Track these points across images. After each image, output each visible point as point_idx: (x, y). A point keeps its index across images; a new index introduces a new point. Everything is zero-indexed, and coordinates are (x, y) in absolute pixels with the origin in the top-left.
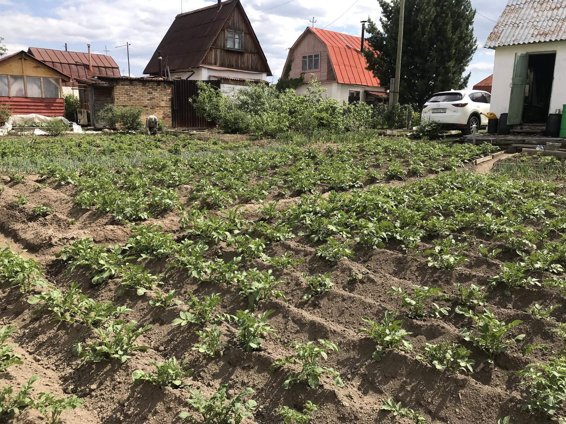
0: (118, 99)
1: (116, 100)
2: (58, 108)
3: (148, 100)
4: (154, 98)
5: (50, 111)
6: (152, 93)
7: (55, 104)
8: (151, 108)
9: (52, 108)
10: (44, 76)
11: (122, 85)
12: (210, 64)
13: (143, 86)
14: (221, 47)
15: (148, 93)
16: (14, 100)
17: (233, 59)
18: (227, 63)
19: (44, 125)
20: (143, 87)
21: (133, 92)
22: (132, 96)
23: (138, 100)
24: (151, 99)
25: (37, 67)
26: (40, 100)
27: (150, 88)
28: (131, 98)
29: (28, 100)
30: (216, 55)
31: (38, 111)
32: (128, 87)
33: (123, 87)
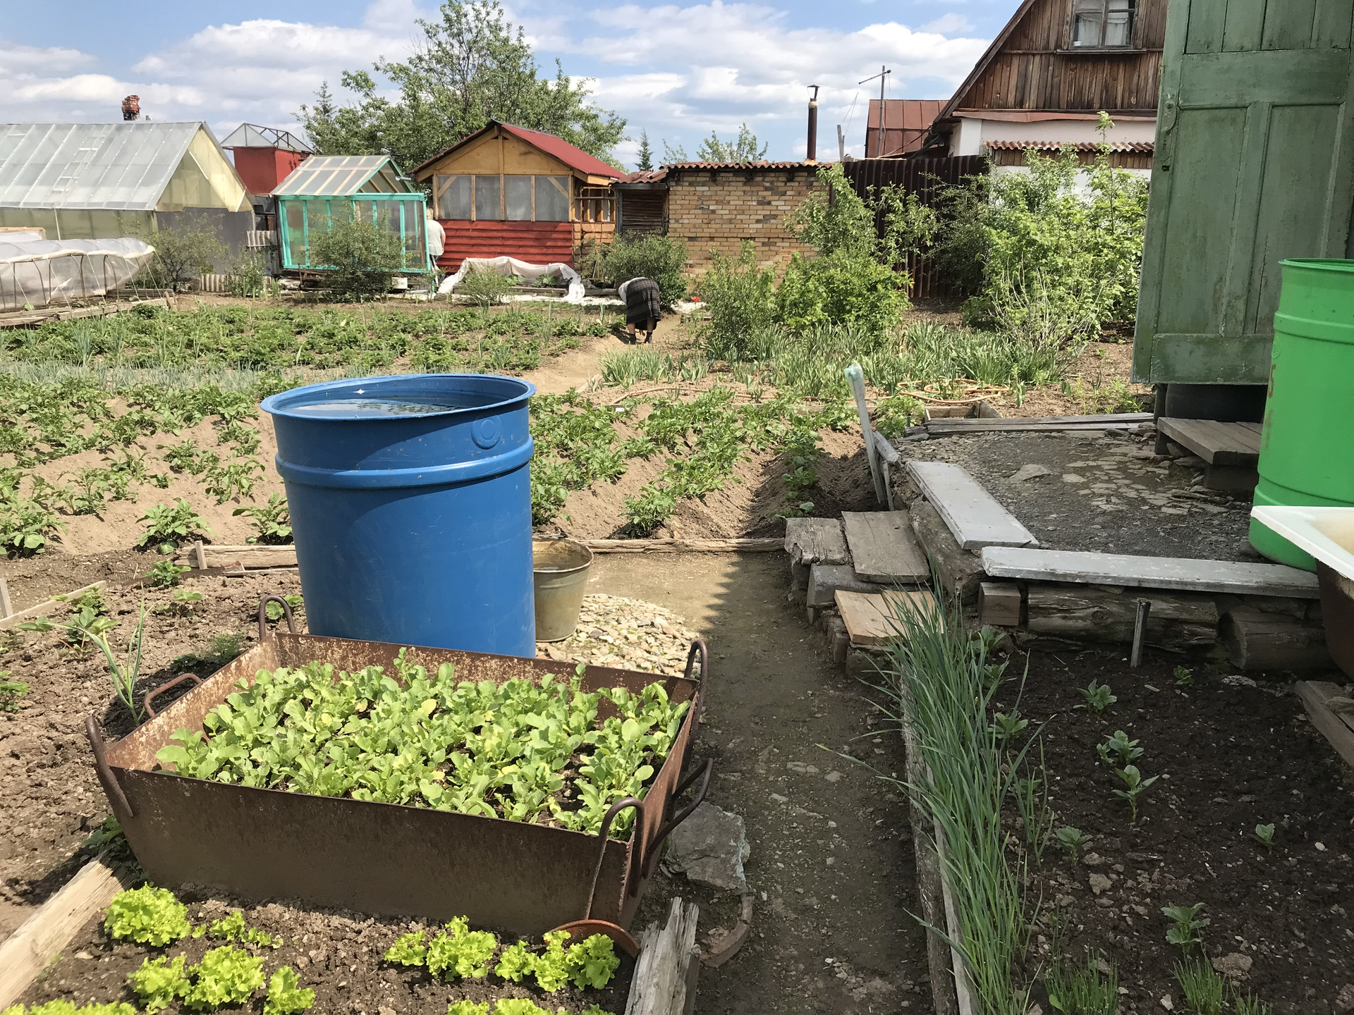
0: (677, 221)
2: (560, 244)
3: (758, 221)
4: (775, 217)
5: (545, 251)
6: (769, 203)
7: (555, 236)
8: (764, 244)
9: (549, 244)
10: (537, 172)
11: (691, 184)
12: (1002, 107)
13: (745, 184)
14: (1047, 47)
15: (760, 203)
21: (717, 203)
22: (713, 212)
23: (730, 221)
24: (766, 219)
25: (526, 153)
26: (526, 226)
27: (766, 189)
29: (505, 227)
30: (1024, 77)
31: (521, 250)
32: (707, 188)
33: (693, 189)
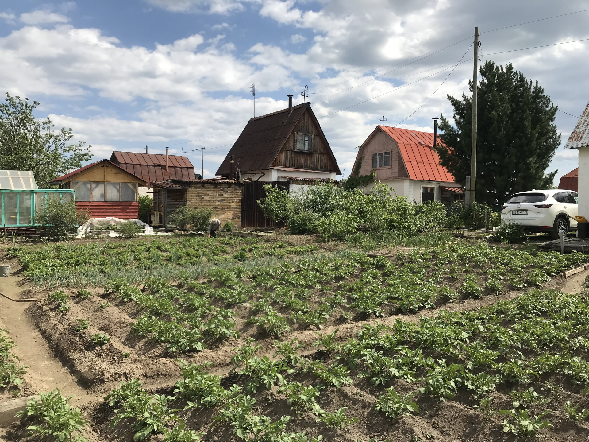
0: (189, 201)
1: (188, 203)
2: (133, 211)
3: (219, 201)
4: (224, 200)
5: (125, 214)
6: (222, 195)
7: (130, 207)
8: (221, 209)
9: (127, 211)
10: (122, 181)
11: (195, 188)
12: (280, 166)
13: (214, 188)
14: (291, 149)
15: (219, 195)
16: (94, 204)
17: (303, 160)
18: (296, 163)
19: (119, 227)
20: (215, 190)
21: (205, 195)
22: (203, 198)
23: (209, 201)
24: (222, 200)
25: (117, 173)
26: (117, 203)
27: (221, 190)
28: (202, 200)
29: (107, 204)
30: (286, 157)
31: (115, 214)
32: (200, 189)
33: (195, 189)
